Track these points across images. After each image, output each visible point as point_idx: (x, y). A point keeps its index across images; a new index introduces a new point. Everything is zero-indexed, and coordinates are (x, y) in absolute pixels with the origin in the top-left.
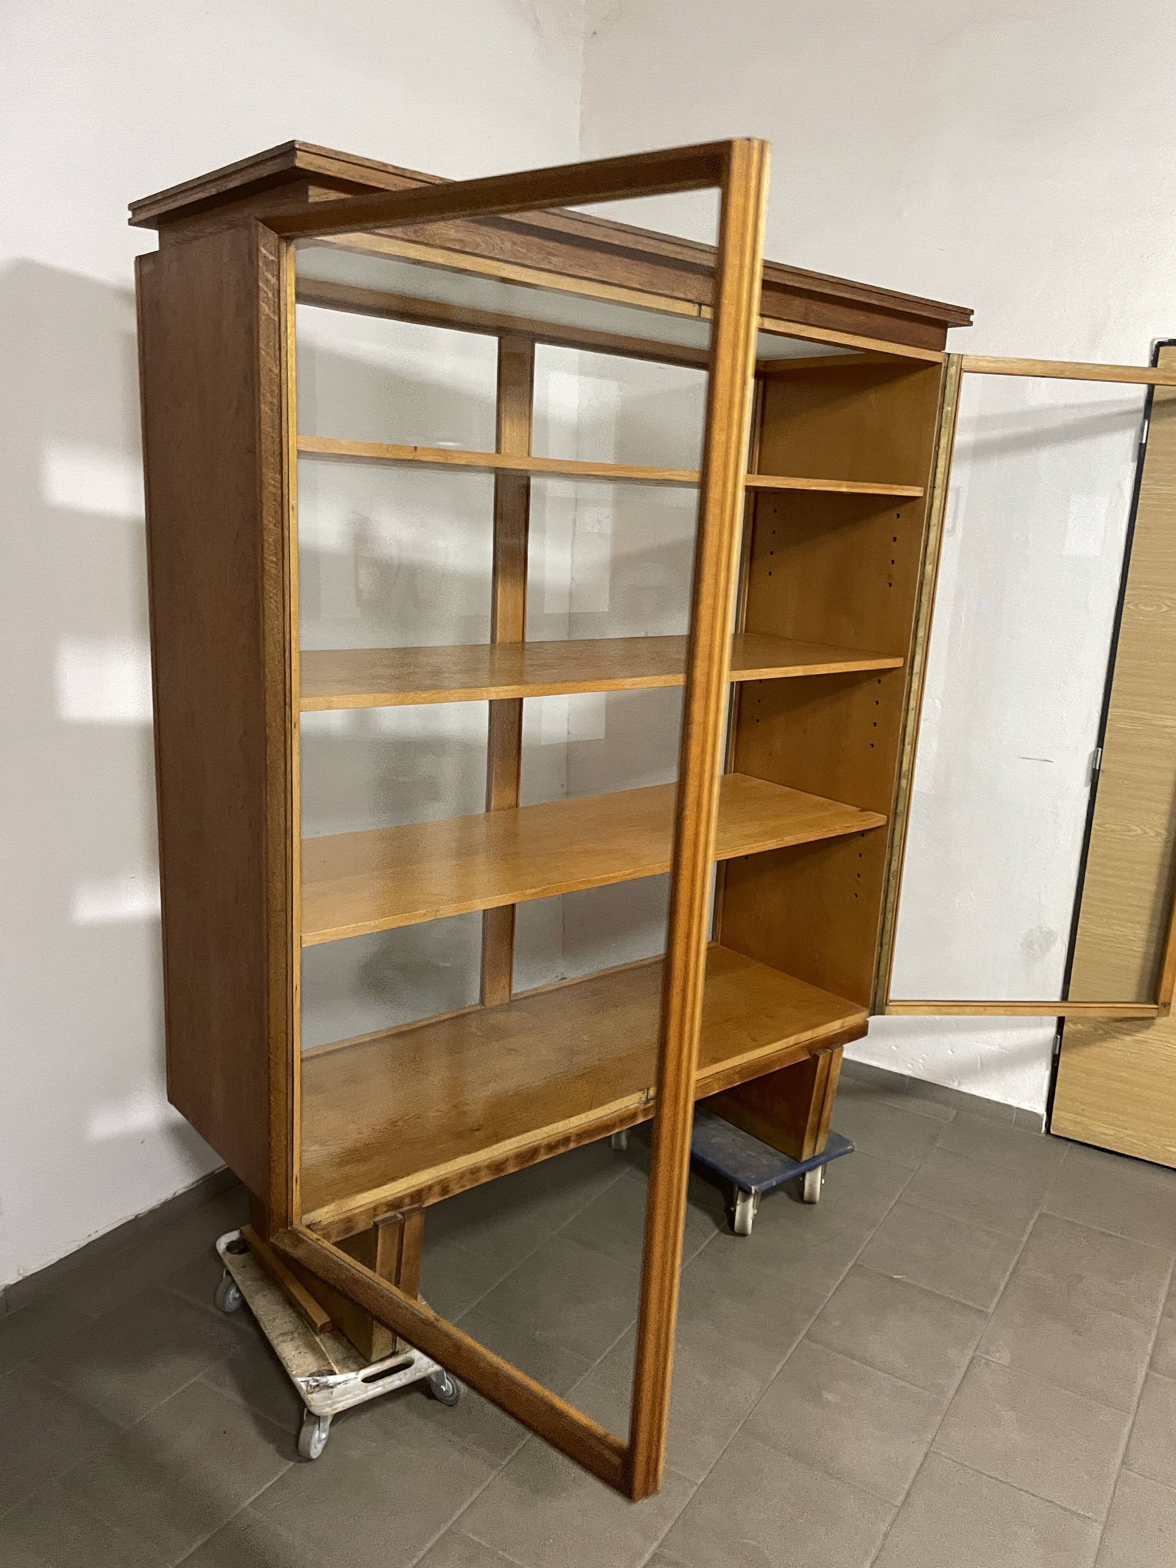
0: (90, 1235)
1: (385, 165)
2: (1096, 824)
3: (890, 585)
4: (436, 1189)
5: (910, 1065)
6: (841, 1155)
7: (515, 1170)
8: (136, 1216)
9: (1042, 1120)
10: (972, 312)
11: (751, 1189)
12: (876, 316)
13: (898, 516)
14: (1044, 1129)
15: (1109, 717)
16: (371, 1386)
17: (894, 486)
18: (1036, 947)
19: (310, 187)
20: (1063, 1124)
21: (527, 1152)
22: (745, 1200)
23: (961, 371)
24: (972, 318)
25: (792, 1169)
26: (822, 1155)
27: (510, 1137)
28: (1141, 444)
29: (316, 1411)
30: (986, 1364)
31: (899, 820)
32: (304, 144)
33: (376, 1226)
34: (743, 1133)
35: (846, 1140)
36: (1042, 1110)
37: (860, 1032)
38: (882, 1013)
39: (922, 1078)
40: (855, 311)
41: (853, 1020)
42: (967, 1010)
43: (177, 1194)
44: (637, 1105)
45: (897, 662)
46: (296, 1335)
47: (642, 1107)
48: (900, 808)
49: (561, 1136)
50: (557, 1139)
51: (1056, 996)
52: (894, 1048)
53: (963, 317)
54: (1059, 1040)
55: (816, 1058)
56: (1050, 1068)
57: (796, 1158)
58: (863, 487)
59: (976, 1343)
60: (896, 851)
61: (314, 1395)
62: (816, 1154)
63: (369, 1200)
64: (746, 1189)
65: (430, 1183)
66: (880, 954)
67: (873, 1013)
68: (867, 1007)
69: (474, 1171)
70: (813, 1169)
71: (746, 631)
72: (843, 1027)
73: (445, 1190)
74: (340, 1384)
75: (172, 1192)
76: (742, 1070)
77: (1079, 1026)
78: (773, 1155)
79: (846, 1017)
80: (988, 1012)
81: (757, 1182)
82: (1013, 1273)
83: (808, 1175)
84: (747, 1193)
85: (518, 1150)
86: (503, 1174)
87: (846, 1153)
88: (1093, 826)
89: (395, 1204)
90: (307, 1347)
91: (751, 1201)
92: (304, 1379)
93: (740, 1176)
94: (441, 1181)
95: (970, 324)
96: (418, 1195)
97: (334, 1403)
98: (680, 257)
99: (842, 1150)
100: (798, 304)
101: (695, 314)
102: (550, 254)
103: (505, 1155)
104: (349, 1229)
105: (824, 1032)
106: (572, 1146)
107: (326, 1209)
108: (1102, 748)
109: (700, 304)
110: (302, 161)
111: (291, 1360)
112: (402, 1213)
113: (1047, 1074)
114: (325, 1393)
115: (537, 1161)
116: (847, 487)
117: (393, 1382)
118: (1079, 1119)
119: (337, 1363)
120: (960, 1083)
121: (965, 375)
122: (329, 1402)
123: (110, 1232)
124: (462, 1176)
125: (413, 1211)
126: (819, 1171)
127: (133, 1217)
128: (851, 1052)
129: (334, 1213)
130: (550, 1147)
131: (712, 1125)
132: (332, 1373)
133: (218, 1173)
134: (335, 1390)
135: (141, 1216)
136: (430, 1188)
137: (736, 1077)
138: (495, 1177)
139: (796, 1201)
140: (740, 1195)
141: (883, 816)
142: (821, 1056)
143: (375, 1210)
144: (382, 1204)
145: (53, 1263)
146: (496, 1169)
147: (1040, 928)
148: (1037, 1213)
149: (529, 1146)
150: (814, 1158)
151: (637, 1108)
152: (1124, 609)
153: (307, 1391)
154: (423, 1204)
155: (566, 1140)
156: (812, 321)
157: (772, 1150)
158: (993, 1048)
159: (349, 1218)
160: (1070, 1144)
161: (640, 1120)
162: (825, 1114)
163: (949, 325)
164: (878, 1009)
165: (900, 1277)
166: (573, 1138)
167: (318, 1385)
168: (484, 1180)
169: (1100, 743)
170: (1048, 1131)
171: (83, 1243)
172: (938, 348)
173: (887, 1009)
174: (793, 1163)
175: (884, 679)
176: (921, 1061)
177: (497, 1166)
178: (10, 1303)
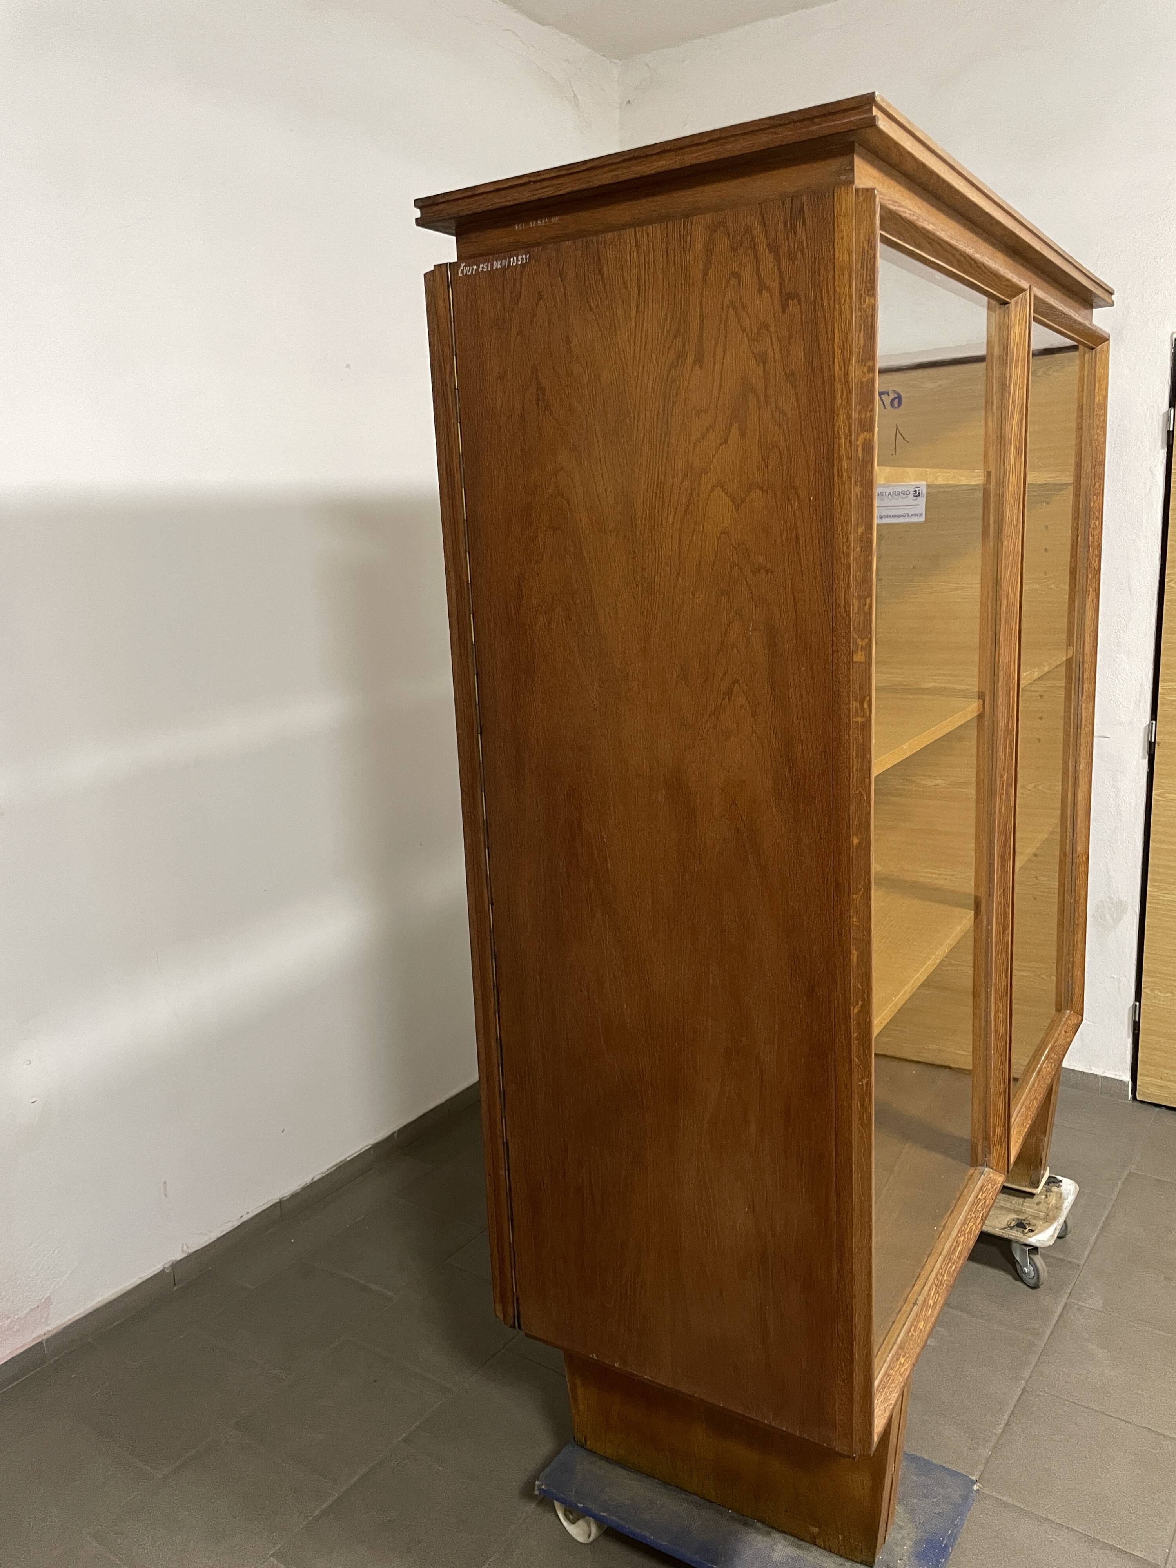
0: (242, 1216)
2: (1155, 795)
9: (1128, 1086)
14: (1130, 1095)
15: (1160, 691)
18: (1108, 917)
20: (1148, 1090)
28: (1169, 432)
30: (1078, 1309)
36: (1127, 1078)
43: (316, 1179)
54: (1138, 1007)
56: (1131, 1034)
59: (1069, 1291)
75: (311, 1177)
82: (1102, 1228)
88: (1154, 797)
108: (1156, 721)
113: (1129, 1040)
118: (1164, 1083)
123: (265, 1210)
127: (278, 1200)
133: (349, 1161)
135: (285, 1199)
145: (212, 1241)
147: (1110, 898)
148: (1126, 1172)
152: (1166, 587)
160: (1157, 1109)
169: (1154, 715)
170: (1134, 1098)
171: (237, 1224)
178: (177, 1278)
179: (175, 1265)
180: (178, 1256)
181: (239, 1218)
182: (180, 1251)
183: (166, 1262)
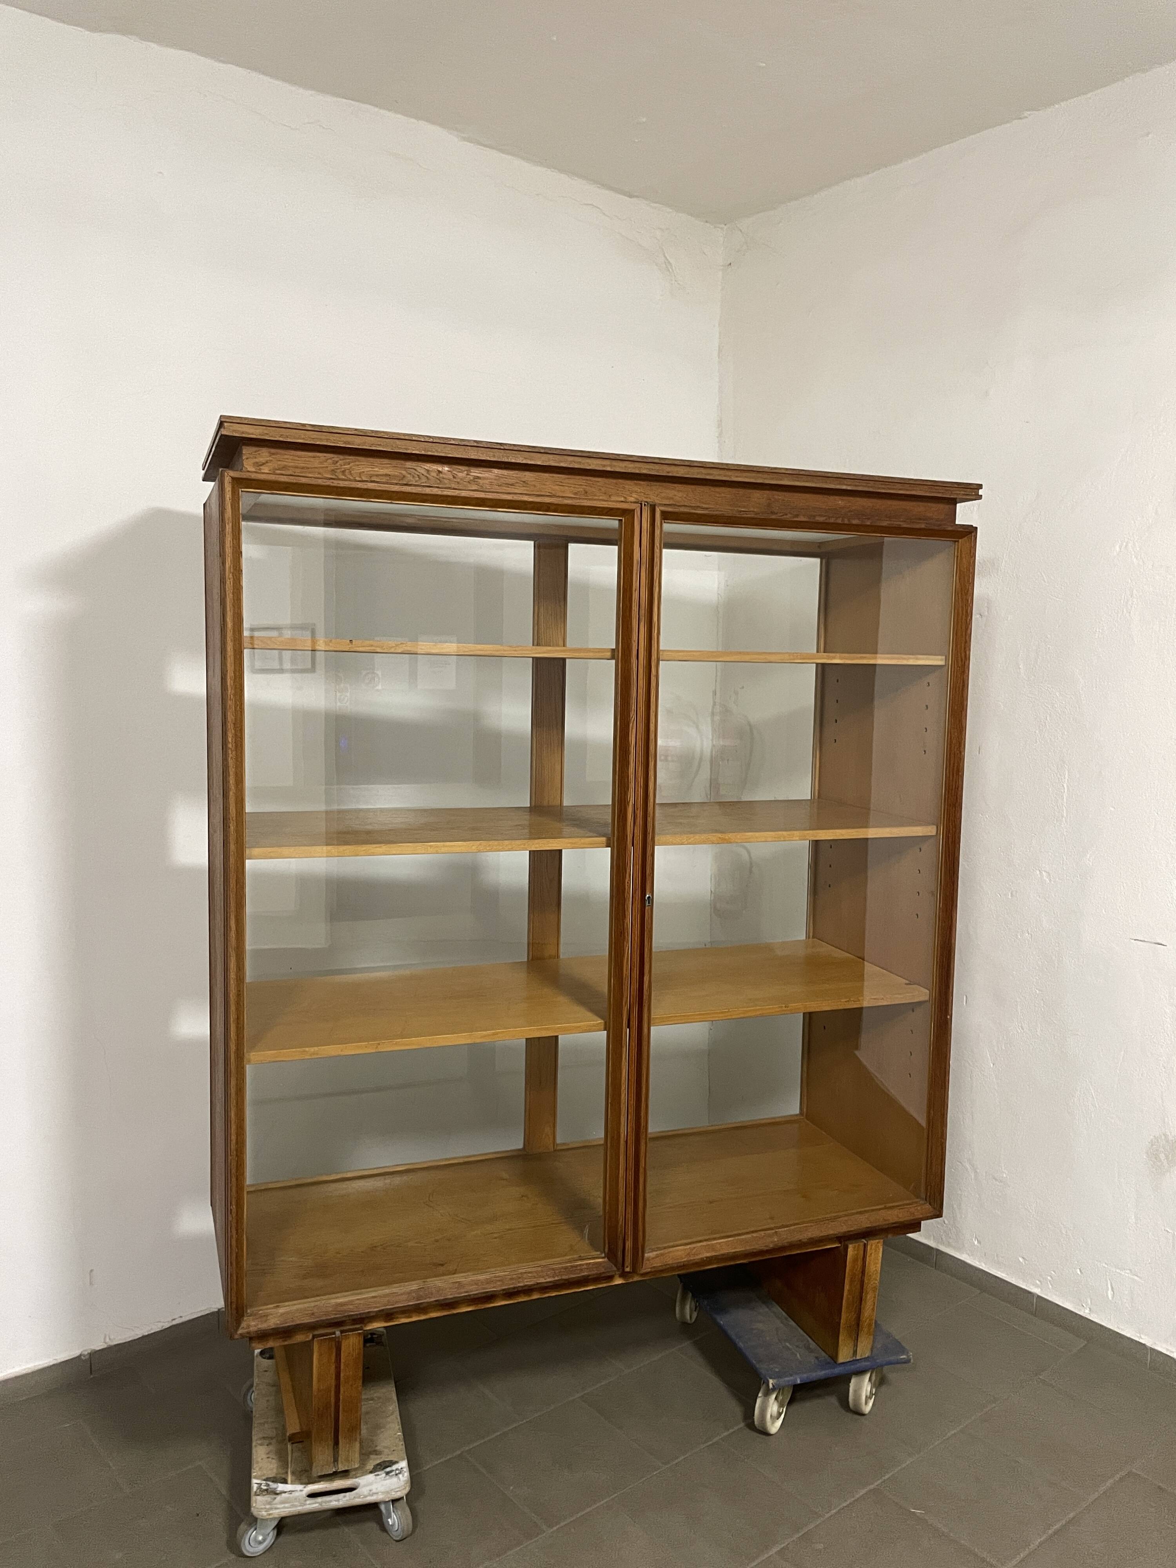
0: (174, 1319)
5: (1038, 1282)
6: (892, 1363)
8: (219, 1310)
10: (980, 486)
11: (768, 1382)
13: (929, 684)
16: (310, 1501)
18: (1162, 1158)
19: (242, 448)
22: (767, 1395)
24: (981, 492)
26: (867, 1359)
29: (254, 1511)
34: (792, 1323)
35: (903, 1348)
39: (1051, 1299)
46: (274, 1441)
52: (1021, 1259)
53: (971, 491)
55: (845, 1248)
57: (834, 1358)
61: (259, 1498)
62: (859, 1358)
70: (857, 1373)
71: (819, 797)
74: (285, 1492)
78: (811, 1351)
81: (777, 1376)
83: (853, 1380)
87: (899, 1363)
90: (276, 1455)
91: (774, 1397)
92: (258, 1481)
95: (980, 497)
97: (271, 1509)
99: (893, 1358)
110: (227, 431)
111: (257, 1462)
112: (341, 1331)
114: (268, 1498)
117: (331, 1501)
119: (293, 1473)
120: (1090, 1311)
122: (268, 1507)
125: (354, 1331)
126: (866, 1378)
127: (216, 1310)
131: (764, 1309)
132: (285, 1482)
134: (279, 1498)
140: (763, 1390)
142: (851, 1246)
145: (136, 1338)
147: (1165, 1135)
148: (1124, 1470)
150: (857, 1362)
153: (256, 1492)
154: (365, 1326)
157: (813, 1345)
158: (1124, 1273)
162: (866, 1313)
163: (958, 500)
167: (266, 1490)
171: (167, 1325)
172: (947, 523)
174: (829, 1363)
176: (1049, 1278)
178: (93, 1369)
179: (94, 1354)
180: (99, 1345)
181: (170, 1320)
182: (103, 1341)
183: (85, 1348)
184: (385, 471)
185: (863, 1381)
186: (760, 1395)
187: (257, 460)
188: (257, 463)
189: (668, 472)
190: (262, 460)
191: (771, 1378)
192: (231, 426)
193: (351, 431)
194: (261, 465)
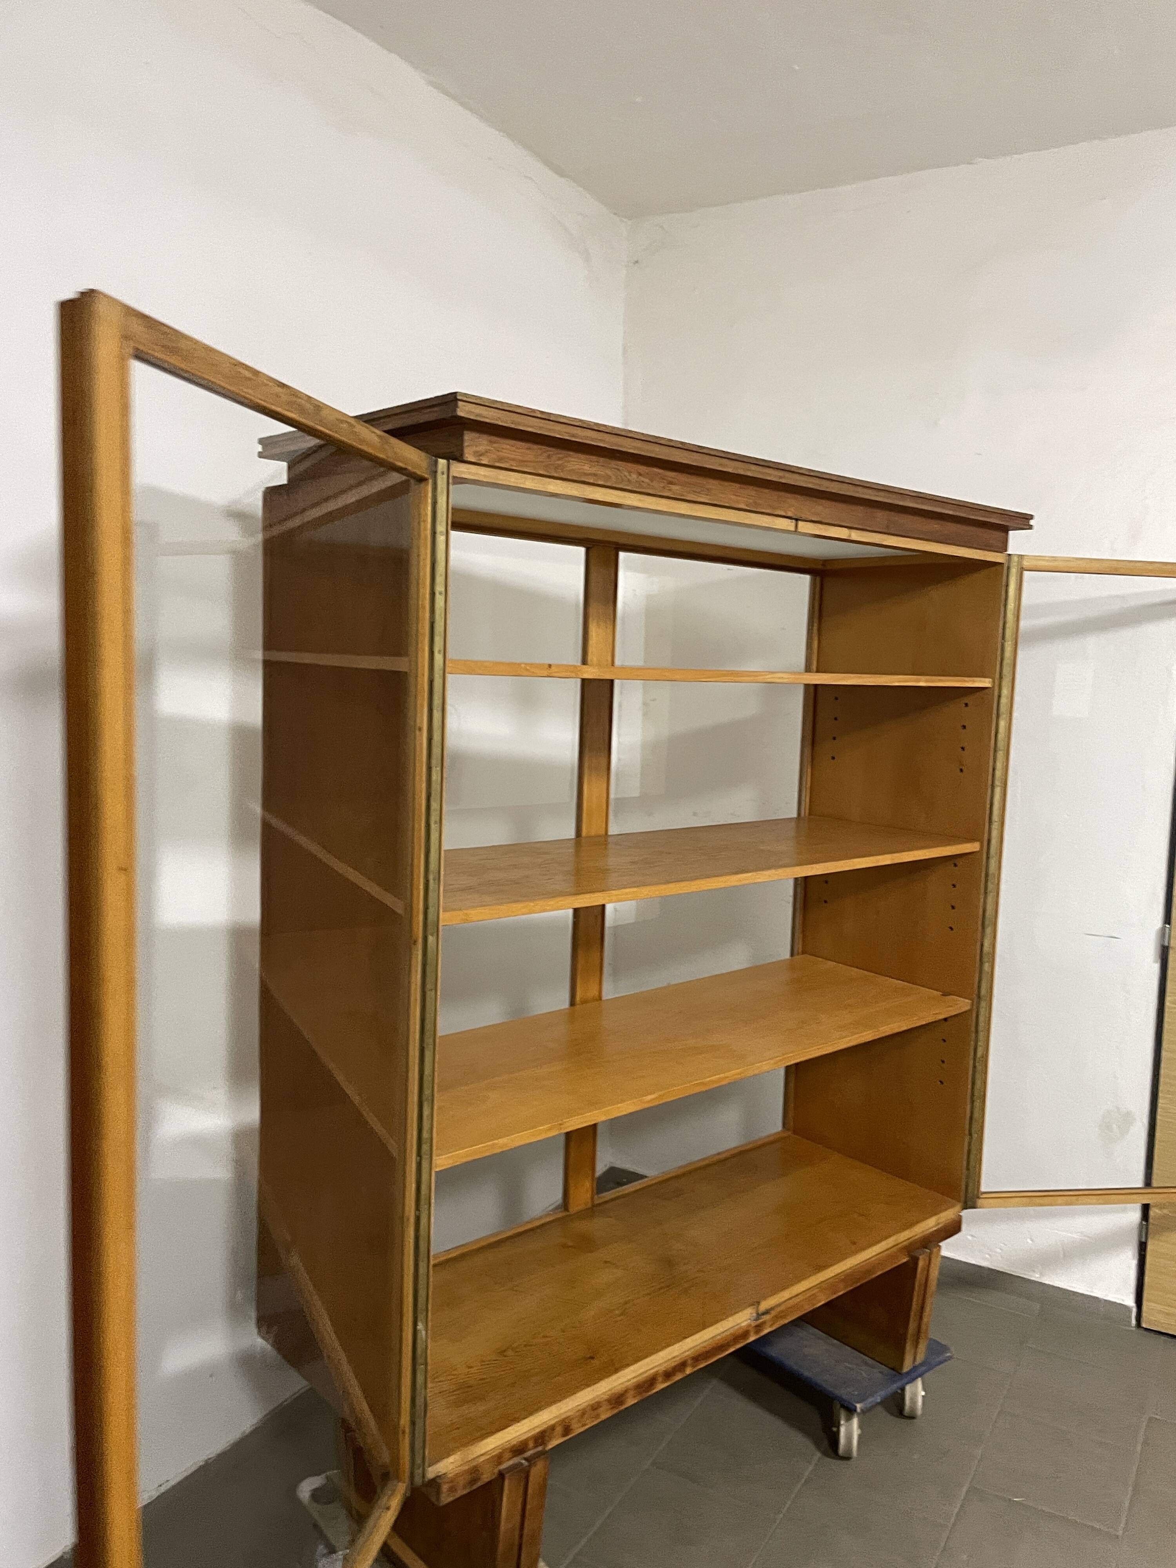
1: (534, 411)
2: (1170, 1002)
3: (961, 770)
4: (559, 1430)
5: (987, 1256)
6: (941, 1363)
7: (636, 1401)
9: (1132, 1312)
10: (1032, 517)
11: (856, 1407)
12: (949, 524)
13: (966, 705)
14: (1134, 1322)
17: (966, 679)
18: (1115, 1129)
19: (465, 432)
20: (1153, 1317)
21: (645, 1382)
22: (849, 1419)
23: (1022, 570)
24: (1032, 522)
25: (894, 1382)
26: (921, 1365)
27: (628, 1365)
31: (983, 1004)
32: (465, 395)
33: (501, 1475)
35: (944, 1346)
36: (1130, 1301)
37: (954, 1228)
38: (974, 1207)
39: (1001, 1270)
40: (930, 521)
41: (946, 1216)
42: (1060, 1200)
44: (749, 1321)
45: (973, 847)
47: (754, 1324)
48: (983, 992)
49: (678, 1360)
50: (673, 1364)
51: (1139, 1182)
52: (969, 1237)
53: (1023, 521)
54: (1145, 1227)
55: (915, 1261)
56: (1137, 1255)
57: (896, 1370)
58: (940, 681)
60: (981, 1035)
62: (917, 1363)
63: (493, 1446)
64: (850, 1406)
65: (553, 1422)
66: (970, 1144)
67: (965, 1207)
68: (959, 1201)
69: (595, 1407)
70: (913, 1380)
71: (810, 814)
72: (939, 1224)
73: (567, 1430)
76: (846, 1277)
77: (1165, 1211)
78: (873, 1367)
79: (940, 1212)
80: (1080, 1202)
81: (864, 1399)
82: (1134, 1489)
83: (908, 1388)
84: (851, 1411)
85: (635, 1380)
86: (623, 1408)
87: (946, 1361)
88: (1166, 1004)
89: (519, 1449)
91: (855, 1421)
93: (843, 1392)
94: (563, 1420)
95: (1030, 527)
96: (541, 1438)
98: (783, 481)
99: (941, 1358)
100: (881, 516)
101: (792, 528)
102: (671, 483)
103: (623, 1386)
104: (474, 1481)
105: (921, 1230)
106: (689, 1371)
107: (451, 1459)
108: (1170, 925)
109: (797, 520)
110: (463, 411)
112: (525, 1459)
113: (1133, 1263)
115: (654, 1391)
116: (926, 681)
118: (1170, 1310)
120: (1042, 1274)
121: (1026, 574)
124: (583, 1413)
125: (538, 1455)
126: (919, 1382)
128: (949, 1249)
129: (459, 1463)
130: (668, 1375)
136: (553, 1428)
137: (841, 1285)
138: (615, 1411)
139: (897, 1416)
140: (843, 1415)
141: (967, 1001)
142: (921, 1257)
143: (499, 1458)
144: (507, 1449)
146: (616, 1402)
147: (1118, 1109)
148: (1145, 1418)
149: (646, 1375)
150: (915, 1368)
151: (749, 1325)
154: (547, 1446)
155: (683, 1365)
156: (892, 531)
157: (870, 1360)
158: (1075, 1236)
159: (475, 1467)
160: (1162, 1337)
161: (752, 1338)
162: (925, 1320)
163: (1010, 528)
164: (970, 1203)
165: (1021, 1499)
166: (690, 1362)
168: (603, 1417)
169: (1168, 919)
170: (1139, 1324)
172: (1001, 550)
173: (980, 1202)
174: (894, 1376)
175: (960, 862)
176: (998, 1250)
177: (617, 1399)
184: (593, 470)
185: (917, 1387)
186: (842, 1422)
187: (478, 449)
188: (477, 452)
189: (827, 488)
190: (481, 448)
191: (858, 1402)
192: (464, 406)
193: (577, 422)
194: (481, 455)
